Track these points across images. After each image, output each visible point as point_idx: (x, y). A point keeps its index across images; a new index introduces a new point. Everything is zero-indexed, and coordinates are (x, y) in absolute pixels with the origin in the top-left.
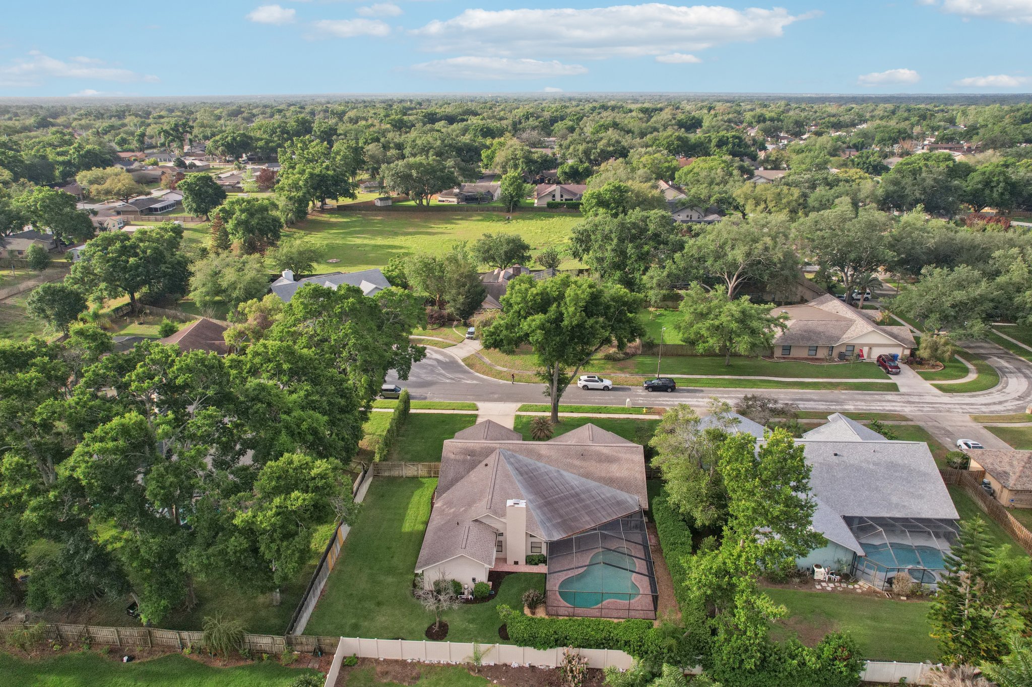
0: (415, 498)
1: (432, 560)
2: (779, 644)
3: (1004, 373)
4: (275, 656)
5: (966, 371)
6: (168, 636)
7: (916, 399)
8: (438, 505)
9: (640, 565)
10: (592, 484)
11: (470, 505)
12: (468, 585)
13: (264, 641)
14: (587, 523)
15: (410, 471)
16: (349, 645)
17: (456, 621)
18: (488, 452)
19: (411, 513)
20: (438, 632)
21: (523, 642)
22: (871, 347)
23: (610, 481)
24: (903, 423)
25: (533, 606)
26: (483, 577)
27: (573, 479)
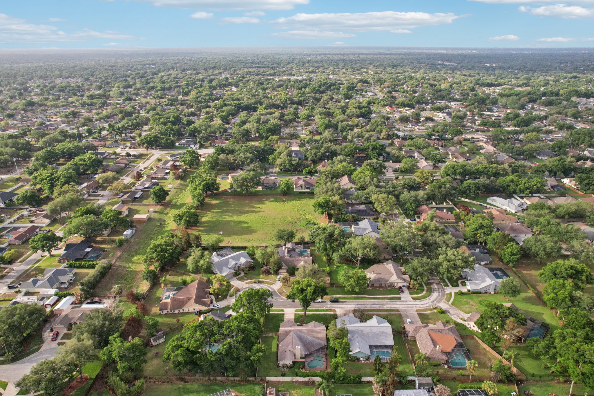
0: (273, 342)
1: (281, 360)
2: (347, 375)
3: (434, 290)
4: (253, 381)
5: (423, 290)
6: (232, 378)
7: (404, 303)
8: (280, 345)
9: (324, 360)
10: (314, 339)
11: (288, 346)
12: (289, 365)
13: (251, 379)
14: (313, 349)
15: (270, 334)
16: (268, 378)
17: (287, 373)
18: (290, 331)
19: (273, 346)
20: (284, 375)
21: (301, 376)
22: (397, 283)
23: (318, 338)
24: (397, 313)
25: (302, 369)
26: (291, 363)
27: (310, 338)
